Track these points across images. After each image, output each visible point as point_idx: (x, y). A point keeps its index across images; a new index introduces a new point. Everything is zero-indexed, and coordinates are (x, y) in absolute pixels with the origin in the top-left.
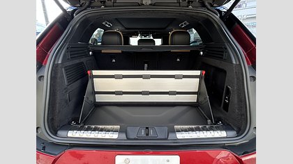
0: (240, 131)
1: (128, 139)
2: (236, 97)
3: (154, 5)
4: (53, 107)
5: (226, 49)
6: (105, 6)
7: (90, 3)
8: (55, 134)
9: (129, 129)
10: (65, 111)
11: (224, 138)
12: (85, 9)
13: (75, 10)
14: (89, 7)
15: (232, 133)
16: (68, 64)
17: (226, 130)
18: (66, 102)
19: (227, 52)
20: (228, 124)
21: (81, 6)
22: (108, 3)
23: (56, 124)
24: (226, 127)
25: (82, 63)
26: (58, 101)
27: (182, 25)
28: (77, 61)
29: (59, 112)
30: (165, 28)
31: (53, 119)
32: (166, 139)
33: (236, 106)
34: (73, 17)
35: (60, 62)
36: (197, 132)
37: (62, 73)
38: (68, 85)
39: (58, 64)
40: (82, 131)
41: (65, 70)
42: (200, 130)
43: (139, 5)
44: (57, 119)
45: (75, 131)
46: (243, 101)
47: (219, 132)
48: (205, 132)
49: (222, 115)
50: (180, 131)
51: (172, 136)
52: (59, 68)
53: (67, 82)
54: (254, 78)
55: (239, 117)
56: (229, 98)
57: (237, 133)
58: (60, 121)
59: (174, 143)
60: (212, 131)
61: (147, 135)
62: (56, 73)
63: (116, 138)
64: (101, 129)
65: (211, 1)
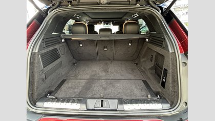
0: (173, 105)
1: (88, 110)
2: (171, 78)
3: (110, 4)
4: (32, 85)
5: (165, 39)
6: (72, 5)
7: (60, 3)
8: (34, 105)
9: (89, 101)
10: (40, 88)
11: (160, 110)
12: (57, 8)
13: (49, 9)
14: (59, 5)
15: (167, 106)
16: (43, 51)
17: (162, 103)
18: (43, 80)
19: (166, 42)
20: (164, 98)
21: (53, 5)
22: (74, 2)
23: (35, 98)
24: (163, 100)
25: (56, 49)
26: (36, 80)
27: (134, 16)
28: (51, 48)
29: (37, 88)
30: (121, 18)
32: (116, 110)
33: (171, 85)
34: (47, 14)
35: (37, 51)
36: (140, 104)
37: (39, 59)
38: (44, 68)
39: (35, 53)
40: (54, 103)
41: (41, 56)
42: (142, 103)
43: (98, 4)
44: (35, 93)
45: (49, 103)
46: (176, 81)
47: (156, 104)
48: (145, 104)
49: (160, 90)
50: (126, 104)
51: (120, 107)
52: (36, 55)
53: (43, 65)
54: (185, 64)
55: (173, 93)
56: (166, 78)
57: (171, 106)
58: (39, 95)
59: (121, 113)
60: (151, 104)
61: (102, 106)
62: (34, 59)
63: (78, 108)
64: (68, 101)
65: (155, 0)
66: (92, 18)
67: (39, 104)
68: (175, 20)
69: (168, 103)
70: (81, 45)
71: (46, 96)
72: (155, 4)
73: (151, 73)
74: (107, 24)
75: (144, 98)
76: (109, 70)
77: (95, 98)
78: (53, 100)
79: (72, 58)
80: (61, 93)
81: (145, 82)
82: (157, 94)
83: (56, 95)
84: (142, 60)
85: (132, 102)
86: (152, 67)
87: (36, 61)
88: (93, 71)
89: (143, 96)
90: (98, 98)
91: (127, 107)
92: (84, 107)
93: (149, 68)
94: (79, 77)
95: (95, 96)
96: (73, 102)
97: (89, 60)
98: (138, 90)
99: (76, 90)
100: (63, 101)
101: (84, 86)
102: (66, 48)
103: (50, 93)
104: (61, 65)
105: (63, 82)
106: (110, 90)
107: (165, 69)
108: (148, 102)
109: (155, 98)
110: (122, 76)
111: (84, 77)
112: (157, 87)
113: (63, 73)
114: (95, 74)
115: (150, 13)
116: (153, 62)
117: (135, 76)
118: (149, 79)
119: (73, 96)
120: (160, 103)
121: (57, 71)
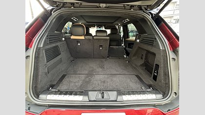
0: (165, 95)
1: (90, 101)
2: (162, 72)
3: (108, 8)
4: (36, 78)
5: (156, 39)
6: (74, 7)
7: (64, 4)
8: (38, 97)
9: (90, 93)
10: (43, 81)
11: (154, 99)
12: (60, 9)
13: (53, 9)
14: (63, 7)
15: (160, 96)
17: (156, 93)
18: (46, 74)
19: (157, 41)
21: (57, 6)
23: (38, 90)
24: (155, 90)
25: (58, 46)
26: (40, 73)
27: (125, 21)
28: (54, 45)
29: (41, 81)
30: (113, 23)
31: (36, 87)
32: (116, 101)
33: (162, 78)
34: (51, 14)
35: (42, 46)
36: (137, 95)
37: (43, 54)
38: (47, 62)
39: (40, 48)
40: (57, 95)
41: (45, 51)
42: (138, 94)
43: (98, 7)
44: (39, 86)
45: (52, 95)
46: (167, 75)
47: (151, 95)
48: (141, 95)
49: (152, 83)
50: (125, 95)
51: (119, 98)
52: (41, 50)
53: (47, 60)
54: (174, 59)
55: (164, 85)
56: (157, 72)
57: (163, 96)
58: (42, 88)
60: (146, 95)
61: (103, 97)
62: (39, 54)
63: (81, 100)
64: (71, 93)
65: (146, 7)
66: (87, 22)
67: (42, 96)
68: (163, 23)
69: (160, 93)
70: (79, 44)
71: (48, 89)
72: (147, 10)
73: (142, 69)
74: (100, 28)
75: (139, 90)
76: (105, 67)
77: (95, 91)
78: (55, 93)
79: (70, 56)
80: (63, 87)
81: (137, 76)
82: (150, 86)
83: (58, 88)
84: (132, 59)
86: (143, 64)
87: (41, 55)
88: (90, 67)
89: (138, 88)
90: (99, 91)
91: (126, 98)
92: (86, 98)
93: (139, 64)
94: (78, 72)
95: (95, 89)
96: (76, 94)
97: (85, 58)
98: (134, 84)
99: (77, 84)
100: (66, 93)
101: (84, 80)
102: (66, 46)
103: (52, 86)
104: (61, 61)
105: (64, 76)
106: (108, 84)
107: (156, 64)
108: (143, 93)
109: (148, 90)
110: (117, 71)
111: (84, 73)
112: (149, 80)
113: (63, 69)
114: (92, 71)
115: (142, 17)
116: (144, 59)
117: (128, 71)
118: (141, 74)
119: (75, 89)
120: (154, 94)
121: (58, 67)
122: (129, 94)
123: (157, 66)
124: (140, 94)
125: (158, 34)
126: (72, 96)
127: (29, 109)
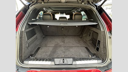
0: (103, 61)
1: (55, 65)
2: (102, 45)
3: (66, 2)
4: (21, 51)
6: (44, 3)
7: (37, 1)
8: (23, 63)
9: (55, 59)
10: (26, 52)
11: (96, 63)
12: (35, 4)
15: (100, 61)
16: (27, 30)
17: (97, 60)
18: (27, 48)
20: (98, 57)
21: (33, 2)
22: (45, 1)
23: (23, 58)
24: (98, 58)
25: (34, 29)
26: (23, 48)
27: (79, 10)
29: (24, 52)
30: (71, 11)
31: (21, 56)
32: (72, 65)
33: (102, 49)
34: (29, 8)
36: (85, 61)
37: (25, 35)
38: (28, 40)
39: (23, 31)
40: (35, 61)
41: (26, 33)
43: (60, 3)
44: (23, 56)
45: (32, 61)
46: (105, 47)
47: (94, 60)
49: (96, 53)
51: (74, 63)
52: (23, 33)
54: (110, 37)
55: (103, 54)
56: (99, 46)
58: (25, 56)
59: (75, 66)
60: (91, 60)
61: (63, 62)
62: (22, 35)
63: (50, 64)
64: (43, 60)
65: (92, 1)
66: (54, 11)
67: (25, 62)
68: (104, 13)
69: (100, 59)
71: (29, 57)
72: (93, 3)
73: (90, 43)
74: (62, 14)
75: (87, 57)
76: (66, 41)
78: (34, 60)
80: (38, 55)
81: (87, 48)
82: (94, 55)
83: (35, 57)
84: (84, 36)
85: (81, 59)
86: (90, 40)
87: (23, 36)
88: (56, 42)
89: (86, 56)
90: (61, 58)
91: (78, 62)
92: (53, 63)
93: (88, 40)
94: (48, 46)
95: (59, 57)
96: (47, 60)
97: (52, 35)
98: (83, 53)
99: (47, 54)
100: (40, 60)
101: (51, 51)
102: (39, 28)
103: (32, 55)
104: (36, 38)
105: (39, 49)
106: (67, 53)
107: (98, 40)
108: (90, 59)
109: (93, 57)
110: (73, 44)
111: (51, 46)
112: (93, 51)
113: (38, 43)
114: (57, 44)
115: (90, 8)
116: (91, 36)
117: (81, 45)
118: (89, 46)
119: (46, 57)
120: (96, 60)
121: (35, 42)
122: (80, 60)
123: (99, 41)
124: (88, 60)
125: (100, 21)
126: (44, 61)
127: (18, 70)
